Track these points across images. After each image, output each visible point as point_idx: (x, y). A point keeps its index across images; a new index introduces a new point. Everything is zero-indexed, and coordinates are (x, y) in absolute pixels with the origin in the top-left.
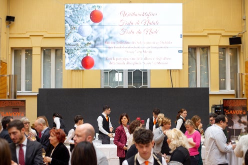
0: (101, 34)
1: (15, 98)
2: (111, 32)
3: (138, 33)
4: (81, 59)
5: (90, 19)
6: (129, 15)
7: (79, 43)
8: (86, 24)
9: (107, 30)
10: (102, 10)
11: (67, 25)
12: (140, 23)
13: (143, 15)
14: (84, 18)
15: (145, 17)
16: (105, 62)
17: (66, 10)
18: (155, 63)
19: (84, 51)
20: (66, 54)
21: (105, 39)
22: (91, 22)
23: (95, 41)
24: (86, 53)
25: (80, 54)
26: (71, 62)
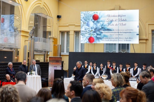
0: (97, 26)
1: (60, 56)
2: (102, 25)
3: (116, 25)
4: (88, 38)
5: (92, 19)
6: (112, 16)
7: (87, 31)
8: (90, 21)
9: (101, 24)
10: (98, 14)
11: (82, 21)
12: (117, 20)
13: (119, 16)
14: (90, 18)
15: (120, 17)
16: (100, 40)
17: (81, 14)
18: (124, 40)
19: (90, 34)
20: (81, 36)
21: (100, 28)
22: (93, 20)
23: (95, 30)
24: (91, 35)
25: (88, 36)
26: (83, 40)
